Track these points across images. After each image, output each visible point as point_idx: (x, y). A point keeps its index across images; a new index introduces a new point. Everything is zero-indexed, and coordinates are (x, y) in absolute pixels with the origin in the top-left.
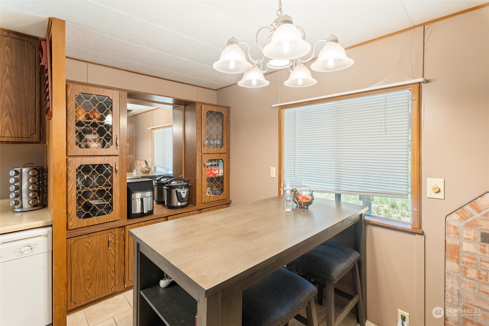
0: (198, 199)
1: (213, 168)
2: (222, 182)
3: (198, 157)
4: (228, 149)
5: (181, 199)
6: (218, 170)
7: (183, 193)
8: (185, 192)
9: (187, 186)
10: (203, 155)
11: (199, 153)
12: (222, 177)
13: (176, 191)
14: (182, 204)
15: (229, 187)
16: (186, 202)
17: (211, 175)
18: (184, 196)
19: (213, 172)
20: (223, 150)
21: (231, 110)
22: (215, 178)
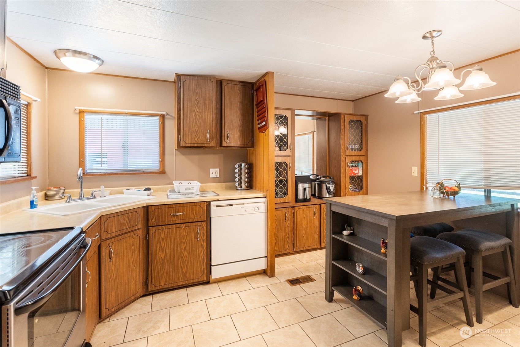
0: (343, 193)
1: (354, 168)
2: (362, 181)
3: (343, 159)
4: (367, 152)
5: (330, 191)
6: (358, 170)
7: (331, 187)
8: (333, 187)
9: (333, 182)
10: (346, 157)
11: (343, 156)
12: (362, 176)
13: (326, 185)
14: (329, 196)
15: (368, 186)
16: (333, 195)
17: (352, 174)
18: (332, 189)
19: (354, 171)
20: (362, 153)
21: (369, 117)
22: (356, 176)
